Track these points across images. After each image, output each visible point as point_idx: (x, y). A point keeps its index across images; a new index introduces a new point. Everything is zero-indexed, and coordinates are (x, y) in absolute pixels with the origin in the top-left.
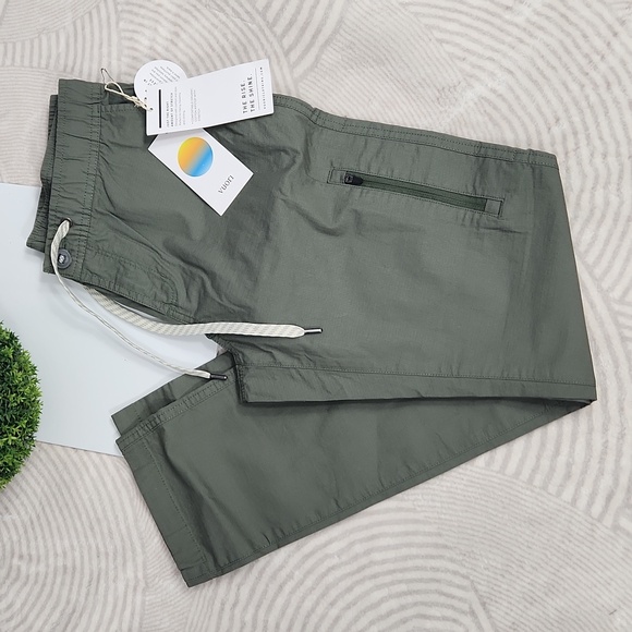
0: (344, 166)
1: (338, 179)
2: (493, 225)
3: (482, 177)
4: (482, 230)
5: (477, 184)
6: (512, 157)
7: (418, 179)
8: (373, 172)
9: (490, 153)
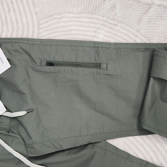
0: (45, 59)
1: (44, 64)
2: (105, 73)
3: (98, 55)
4: (101, 76)
5: (96, 58)
6: (108, 46)
7: (73, 60)
8: (56, 60)
9: (99, 45)
